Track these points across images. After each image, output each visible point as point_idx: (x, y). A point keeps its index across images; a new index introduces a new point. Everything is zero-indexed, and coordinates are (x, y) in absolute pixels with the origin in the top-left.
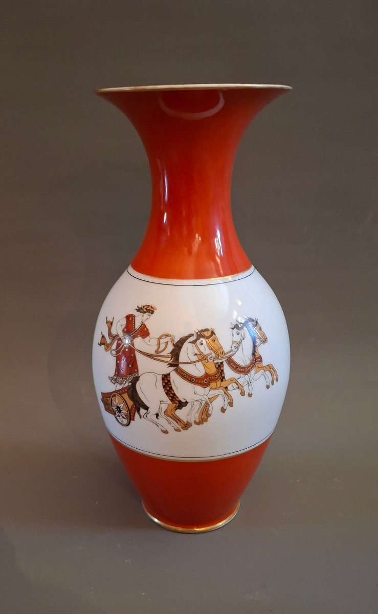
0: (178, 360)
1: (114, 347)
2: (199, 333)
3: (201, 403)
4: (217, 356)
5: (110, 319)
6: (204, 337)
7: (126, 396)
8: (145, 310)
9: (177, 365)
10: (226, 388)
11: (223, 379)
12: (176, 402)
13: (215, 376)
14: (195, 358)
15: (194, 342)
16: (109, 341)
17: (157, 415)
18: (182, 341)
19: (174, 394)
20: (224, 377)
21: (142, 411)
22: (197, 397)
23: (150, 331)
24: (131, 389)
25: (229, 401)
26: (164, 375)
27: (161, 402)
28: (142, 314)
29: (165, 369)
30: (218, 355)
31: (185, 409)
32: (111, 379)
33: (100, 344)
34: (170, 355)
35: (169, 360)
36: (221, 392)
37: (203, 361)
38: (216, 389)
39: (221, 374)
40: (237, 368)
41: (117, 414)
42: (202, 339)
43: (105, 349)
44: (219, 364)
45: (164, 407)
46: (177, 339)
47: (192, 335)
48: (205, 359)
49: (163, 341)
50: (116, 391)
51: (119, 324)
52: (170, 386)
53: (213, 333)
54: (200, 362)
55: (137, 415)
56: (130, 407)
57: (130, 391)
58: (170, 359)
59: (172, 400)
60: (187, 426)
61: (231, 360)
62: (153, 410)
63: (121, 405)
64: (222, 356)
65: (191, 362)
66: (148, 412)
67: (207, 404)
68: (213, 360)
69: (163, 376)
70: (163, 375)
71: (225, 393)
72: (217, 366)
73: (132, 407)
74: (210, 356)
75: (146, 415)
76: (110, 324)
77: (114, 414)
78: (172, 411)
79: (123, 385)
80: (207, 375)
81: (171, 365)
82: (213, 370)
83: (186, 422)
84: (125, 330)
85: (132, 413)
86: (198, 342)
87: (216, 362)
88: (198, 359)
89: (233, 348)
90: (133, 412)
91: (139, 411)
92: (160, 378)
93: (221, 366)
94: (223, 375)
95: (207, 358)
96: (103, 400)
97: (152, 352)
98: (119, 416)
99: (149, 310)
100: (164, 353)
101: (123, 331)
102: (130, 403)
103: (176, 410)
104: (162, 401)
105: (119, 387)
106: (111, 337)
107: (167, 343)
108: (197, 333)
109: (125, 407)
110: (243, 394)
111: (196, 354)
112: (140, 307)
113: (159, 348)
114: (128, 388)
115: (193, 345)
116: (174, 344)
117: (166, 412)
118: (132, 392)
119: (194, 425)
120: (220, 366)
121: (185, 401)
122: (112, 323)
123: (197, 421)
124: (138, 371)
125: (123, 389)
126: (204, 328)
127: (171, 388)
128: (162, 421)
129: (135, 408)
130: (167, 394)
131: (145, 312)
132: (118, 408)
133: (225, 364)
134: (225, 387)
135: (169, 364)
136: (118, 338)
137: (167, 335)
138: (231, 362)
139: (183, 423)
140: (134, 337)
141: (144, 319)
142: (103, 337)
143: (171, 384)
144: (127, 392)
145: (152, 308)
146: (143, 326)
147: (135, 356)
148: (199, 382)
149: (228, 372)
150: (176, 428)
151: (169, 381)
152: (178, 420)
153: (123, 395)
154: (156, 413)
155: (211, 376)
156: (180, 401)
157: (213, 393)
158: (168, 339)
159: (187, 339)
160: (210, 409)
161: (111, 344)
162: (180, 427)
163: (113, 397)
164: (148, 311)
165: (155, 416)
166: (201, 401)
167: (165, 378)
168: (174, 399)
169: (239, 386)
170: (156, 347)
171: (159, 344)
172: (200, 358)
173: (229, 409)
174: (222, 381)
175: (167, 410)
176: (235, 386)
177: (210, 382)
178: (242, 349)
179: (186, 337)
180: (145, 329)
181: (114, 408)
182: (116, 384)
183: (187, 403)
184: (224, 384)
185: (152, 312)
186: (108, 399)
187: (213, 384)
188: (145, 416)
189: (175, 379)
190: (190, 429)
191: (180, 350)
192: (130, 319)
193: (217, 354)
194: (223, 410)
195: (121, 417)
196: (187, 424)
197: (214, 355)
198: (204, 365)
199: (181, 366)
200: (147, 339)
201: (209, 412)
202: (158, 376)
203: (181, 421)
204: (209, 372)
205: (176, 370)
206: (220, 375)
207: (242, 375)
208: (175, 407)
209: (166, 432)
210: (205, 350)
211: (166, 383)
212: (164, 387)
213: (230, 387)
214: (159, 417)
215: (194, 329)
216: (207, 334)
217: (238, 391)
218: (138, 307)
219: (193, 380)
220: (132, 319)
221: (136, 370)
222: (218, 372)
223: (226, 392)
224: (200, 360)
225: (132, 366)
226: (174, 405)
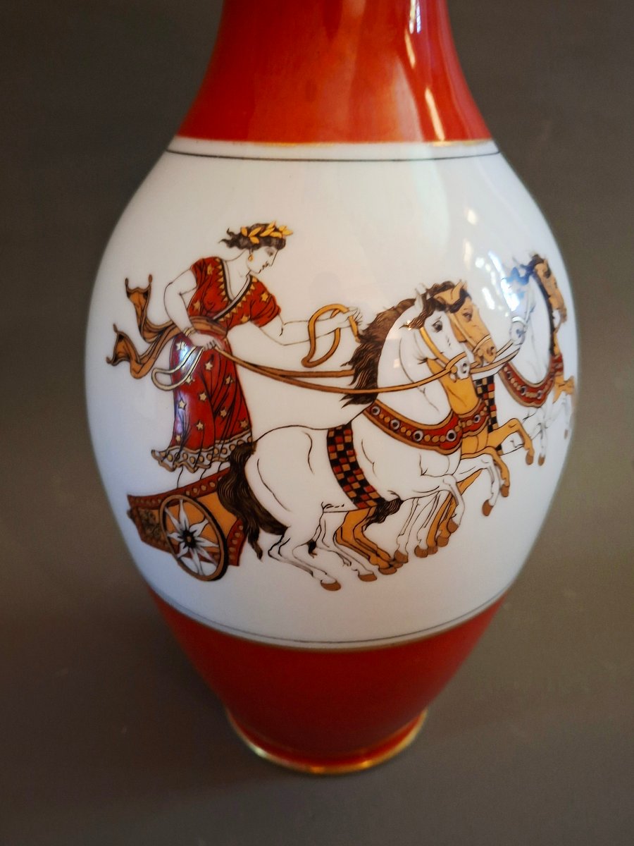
0: (375, 380)
1: (164, 360)
2: (428, 297)
3: (437, 499)
4: (479, 360)
5: (139, 282)
6: (442, 306)
7: (212, 501)
8: (255, 240)
9: (372, 397)
10: (499, 448)
11: (491, 424)
12: (371, 503)
13: (473, 418)
14: (423, 372)
15: (418, 323)
16: (141, 346)
17: (312, 545)
18: (383, 323)
19: (364, 483)
20: (494, 420)
21: (266, 539)
22: (428, 484)
23: (279, 302)
24: (231, 481)
25: (503, 482)
26: (334, 429)
27: (326, 507)
28: (246, 252)
29: (334, 410)
30: (482, 358)
31: (394, 522)
32: (161, 457)
33: (115, 361)
34: (349, 367)
35: (345, 383)
36: (486, 460)
37: (445, 379)
38: (476, 453)
39: (489, 411)
40: (522, 391)
41: (184, 551)
42: (437, 315)
43: (132, 370)
44: (485, 382)
45: (334, 521)
46: (366, 320)
47: (411, 302)
48: (450, 372)
49: (324, 327)
50: (179, 491)
51: (173, 291)
52: (352, 460)
53: (464, 294)
54: (436, 382)
55: (248, 552)
56: (226, 531)
57: (227, 487)
58: (350, 379)
59: (356, 500)
60: (393, 563)
61: (511, 369)
62: (299, 532)
63: (198, 528)
64: (490, 359)
65: (413, 385)
66: (285, 539)
67: (452, 499)
68: (470, 374)
69: (332, 434)
70: (330, 430)
71: (496, 464)
72: (480, 391)
73: (234, 529)
74: (462, 362)
75: (276, 548)
76: (140, 297)
77: (173, 549)
78: (358, 529)
79: (200, 471)
80: (454, 418)
81: (354, 398)
82: (469, 402)
83: (392, 554)
84: (197, 305)
85: (232, 545)
86: (430, 321)
87: (476, 377)
88: (429, 374)
89: (515, 336)
90: (235, 542)
91: (254, 540)
92: (321, 440)
93: (489, 388)
94: (493, 414)
95: (453, 371)
96: (133, 515)
97: (293, 363)
98: (189, 555)
99: (269, 237)
100: (334, 364)
101: (191, 310)
102: (227, 520)
103: (368, 525)
104: (329, 506)
105: (189, 478)
106: (147, 335)
107: (337, 332)
108: (424, 296)
109: (210, 531)
110: (529, 460)
111: (425, 360)
112: (237, 231)
113: (313, 350)
114: (221, 477)
115: (416, 331)
116: (359, 335)
117: (339, 535)
118: (235, 488)
119: (412, 557)
120: (485, 389)
121: (393, 497)
122: (146, 294)
123: (423, 546)
124: (250, 426)
125: (202, 481)
126: (440, 282)
127: (355, 466)
128: (327, 559)
129: (245, 532)
130: (342, 483)
131: (257, 246)
132: (187, 534)
133: (498, 381)
134: (496, 446)
135: (348, 396)
136: (175, 332)
137: (335, 310)
138: (510, 375)
139: (386, 557)
140: (230, 325)
141: (256, 265)
142: (122, 337)
143: (354, 454)
144: (217, 490)
145: (276, 230)
146: (256, 288)
147: (237, 381)
148: (436, 439)
149: (506, 406)
150: (363, 572)
151: (350, 446)
152: (369, 550)
153: (202, 499)
154: (308, 539)
155: (465, 420)
156: (380, 501)
157: (469, 465)
158: (340, 320)
159: (399, 315)
160: (459, 510)
161: (153, 353)
162: (374, 569)
163: (168, 505)
164: (267, 241)
165: (306, 548)
166: (436, 491)
167: (338, 439)
168: (363, 497)
169: (525, 441)
170: (304, 350)
171: (313, 338)
172: (437, 369)
173: (500, 504)
174: (490, 430)
175: (341, 528)
176: (517, 439)
177: (461, 437)
178: (533, 337)
179: (394, 309)
180: (265, 297)
181: (175, 536)
182: (178, 470)
183: (399, 502)
184: (494, 439)
185: (281, 244)
186: (155, 512)
187: (469, 444)
188: (274, 552)
189: (368, 437)
190: (402, 571)
191: (379, 352)
192: (210, 269)
193: (480, 353)
194: (487, 509)
195: (196, 557)
196: (394, 560)
197: (470, 358)
198: (448, 391)
199: (384, 398)
200: (274, 326)
201: (456, 519)
202: (313, 434)
203: (379, 552)
204: (461, 409)
205: (369, 413)
206: (485, 416)
207: (532, 410)
208: (366, 518)
209: (335, 586)
210: (448, 345)
211: (341, 454)
212: (334, 464)
213: (507, 447)
214: (316, 550)
215: (414, 285)
216: (450, 297)
217: (522, 453)
218: (229, 233)
219: (418, 436)
220: (216, 272)
221: (244, 424)
222: (483, 405)
223: (497, 458)
224: (435, 376)
225: (231, 411)
226: (364, 512)
